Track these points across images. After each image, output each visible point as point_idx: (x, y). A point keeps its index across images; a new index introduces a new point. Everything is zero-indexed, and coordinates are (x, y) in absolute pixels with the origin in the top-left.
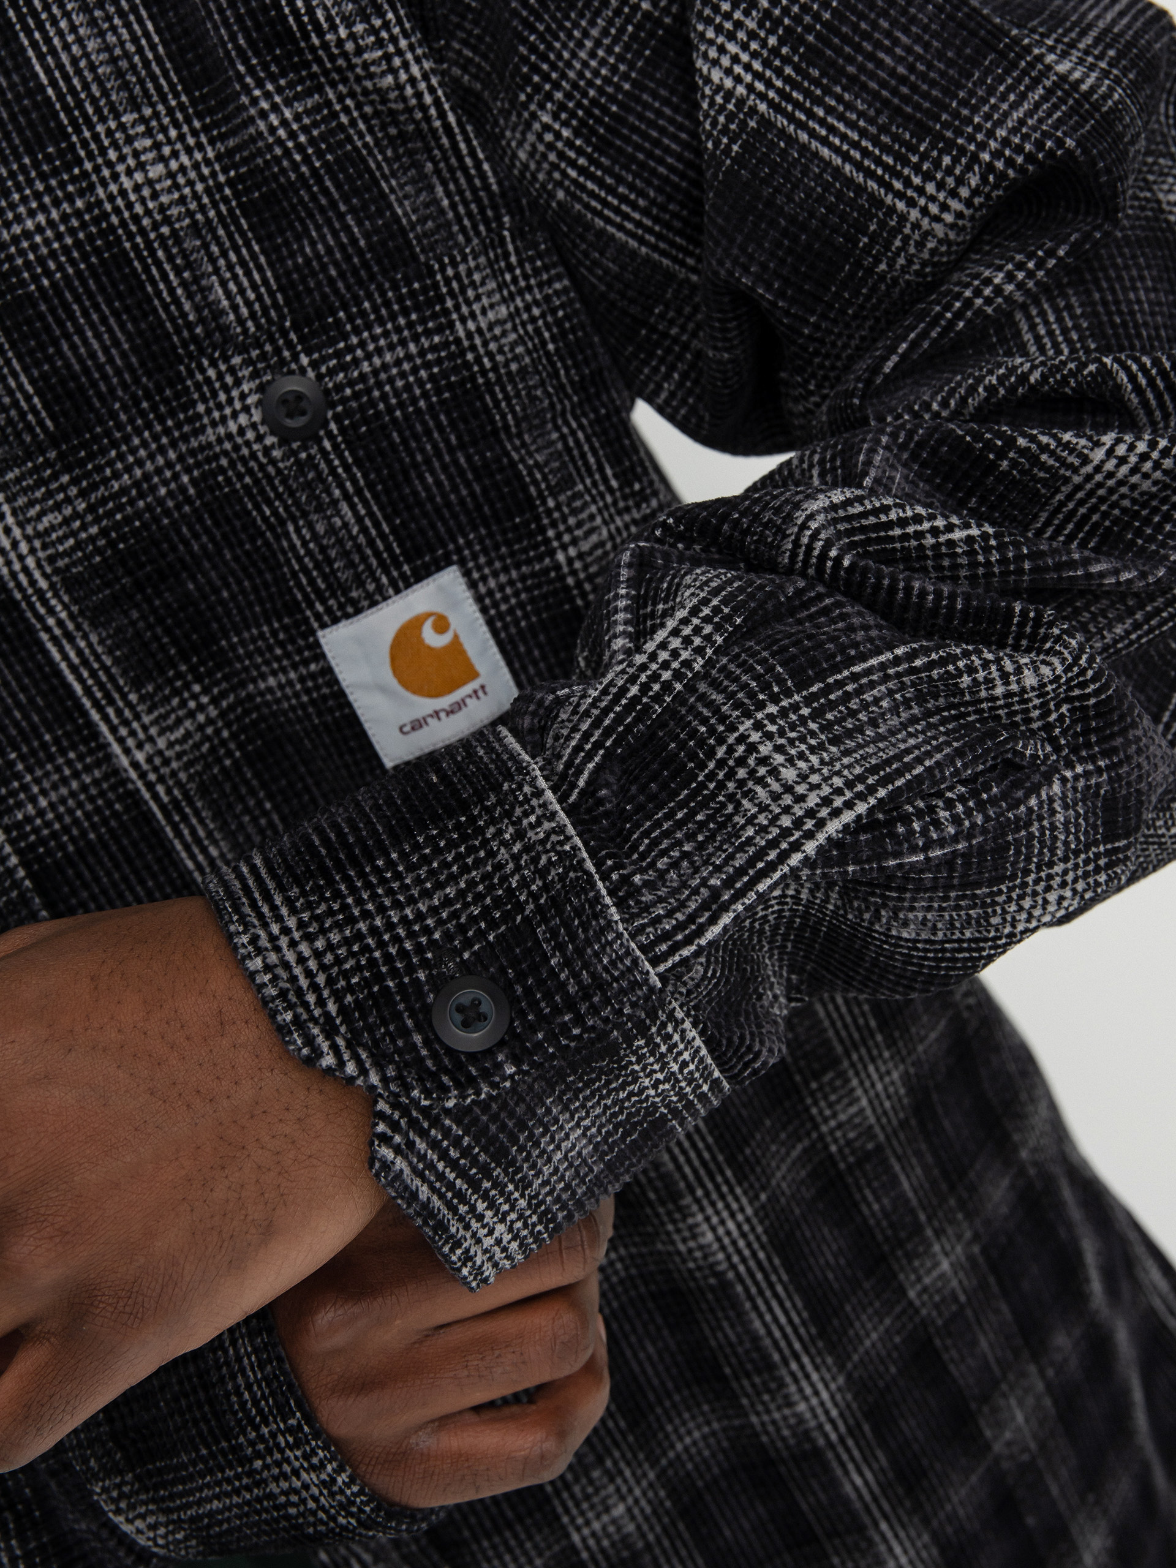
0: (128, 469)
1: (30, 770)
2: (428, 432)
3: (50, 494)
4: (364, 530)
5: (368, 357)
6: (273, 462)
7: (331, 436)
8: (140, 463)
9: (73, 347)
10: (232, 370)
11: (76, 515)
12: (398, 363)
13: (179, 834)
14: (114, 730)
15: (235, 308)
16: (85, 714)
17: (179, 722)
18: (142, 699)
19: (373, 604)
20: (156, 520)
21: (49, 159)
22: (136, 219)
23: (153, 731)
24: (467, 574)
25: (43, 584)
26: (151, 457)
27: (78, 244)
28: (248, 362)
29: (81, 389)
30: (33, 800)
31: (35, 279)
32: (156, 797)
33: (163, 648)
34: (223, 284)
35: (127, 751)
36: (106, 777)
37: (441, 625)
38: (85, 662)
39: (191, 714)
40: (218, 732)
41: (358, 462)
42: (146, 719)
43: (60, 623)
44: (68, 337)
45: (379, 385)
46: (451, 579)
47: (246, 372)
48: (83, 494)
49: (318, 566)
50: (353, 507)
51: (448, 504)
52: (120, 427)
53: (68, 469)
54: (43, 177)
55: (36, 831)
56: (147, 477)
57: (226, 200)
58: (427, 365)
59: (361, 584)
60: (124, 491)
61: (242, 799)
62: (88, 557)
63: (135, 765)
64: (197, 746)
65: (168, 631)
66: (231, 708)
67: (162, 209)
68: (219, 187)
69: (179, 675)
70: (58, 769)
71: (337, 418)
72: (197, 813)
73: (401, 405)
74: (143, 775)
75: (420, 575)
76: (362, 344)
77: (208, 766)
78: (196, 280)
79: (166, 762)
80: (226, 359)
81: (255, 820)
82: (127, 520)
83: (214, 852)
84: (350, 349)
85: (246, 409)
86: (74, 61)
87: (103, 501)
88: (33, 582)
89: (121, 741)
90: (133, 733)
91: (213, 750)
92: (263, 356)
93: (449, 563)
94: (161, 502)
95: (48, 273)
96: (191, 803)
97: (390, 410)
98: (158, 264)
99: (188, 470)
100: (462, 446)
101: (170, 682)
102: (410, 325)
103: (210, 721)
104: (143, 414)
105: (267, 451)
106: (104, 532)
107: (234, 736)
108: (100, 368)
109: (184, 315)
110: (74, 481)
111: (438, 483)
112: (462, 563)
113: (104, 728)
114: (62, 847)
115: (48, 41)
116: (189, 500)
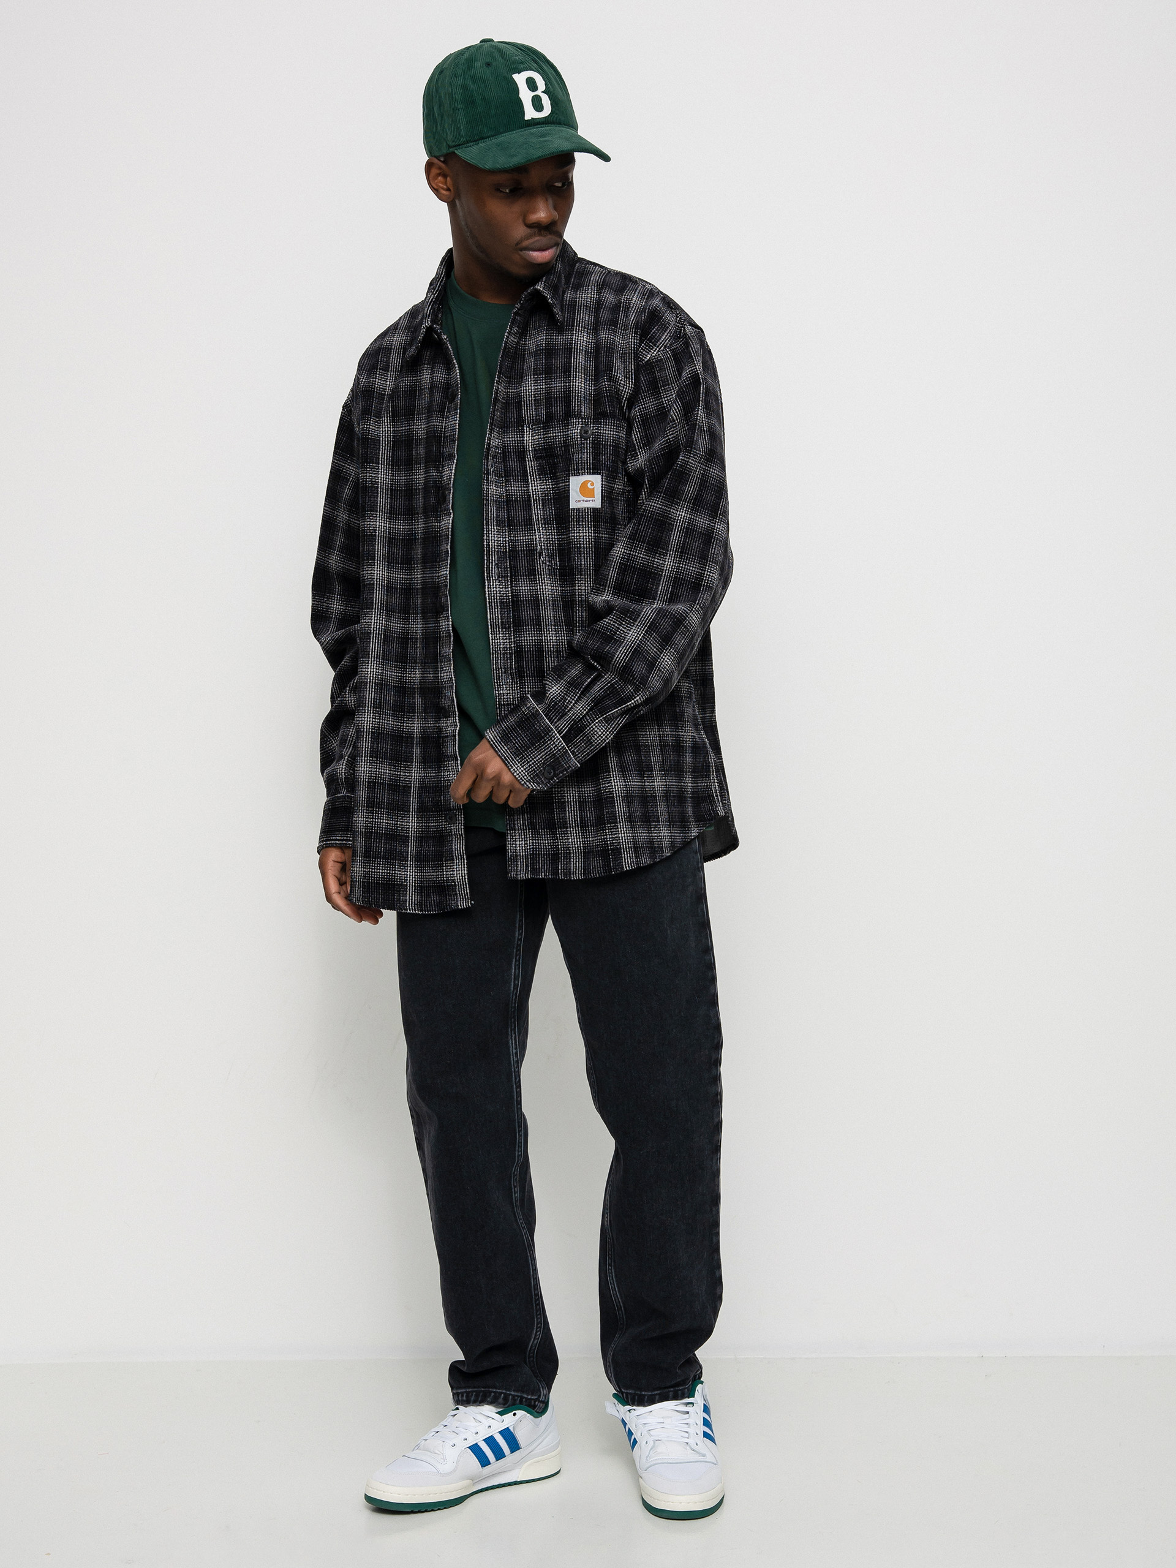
0: (553, 433)
1: (513, 482)
2: (607, 449)
3: (538, 432)
4: (587, 460)
5: (603, 430)
6: (577, 441)
7: (590, 440)
8: (555, 433)
9: (555, 409)
10: (578, 422)
11: (541, 438)
12: (608, 434)
13: (534, 505)
14: (531, 481)
15: (584, 412)
16: (528, 477)
17: (543, 485)
18: (539, 478)
19: (582, 475)
20: (554, 444)
21: (566, 375)
22: (575, 390)
23: (538, 485)
24: (602, 478)
25: (531, 449)
26: (558, 433)
27: (564, 391)
28: (582, 421)
29: (553, 416)
30: (511, 487)
31: (554, 395)
32: (533, 497)
33: (547, 470)
34: (585, 408)
35: (532, 486)
36: (527, 490)
37: (592, 484)
38: (532, 467)
39: (547, 485)
40: (550, 491)
41: (592, 447)
42: (538, 482)
43: (530, 458)
44: (555, 406)
45: (603, 436)
46: (599, 477)
47: (581, 423)
48: (544, 435)
49: (576, 464)
50: (587, 454)
51: (605, 464)
52: (555, 425)
53: (543, 429)
54: (564, 378)
55: (509, 492)
56: (556, 436)
57: (591, 397)
58: (613, 437)
59: (582, 470)
60: (550, 437)
61: (549, 505)
62: (539, 446)
63: (532, 489)
64: (545, 491)
65: (549, 468)
66: (555, 488)
67: (581, 391)
68: (591, 394)
69: (548, 477)
70: (518, 484)
71: (593, 438)
72: (539, 504)
73: (605, 441)
74: (533, 492)
75: (593, 473)
76: (603, 427)
77: (545, 496)
78: (580, 405)
79: (538, 491)
80: (578, 419)
81: (549, 510)
82: (549, 442)
83: (539, 512)
84: (601, 427)
85: (577, 429)
86: (579, 362)
87: (546, 437)
88: (529, 448)
89: (532, 484)
90: (534, 483)
91: (548, 493)
92: (585, 422)
93: (600, 474)
94: (556, 441)
95: (557, 394)
96: (539, 501)
97: (603, 441)
98: (575, 399)
99: (564, 438)
100: (612, 454)
101: (546, 478)
102: (614, 428)
103: (549, 488)
104: (560, 424)
105: (577, 438)
106: (544, 443)
107: (553, 493)
108: (557, 414)
109: (575, 410)
110: (543, 432)
111: (605, 459)
112: (602, 476)
113: (530, 480)
114: (512, 498)
115: (577, 357)
116: (561, 443)
